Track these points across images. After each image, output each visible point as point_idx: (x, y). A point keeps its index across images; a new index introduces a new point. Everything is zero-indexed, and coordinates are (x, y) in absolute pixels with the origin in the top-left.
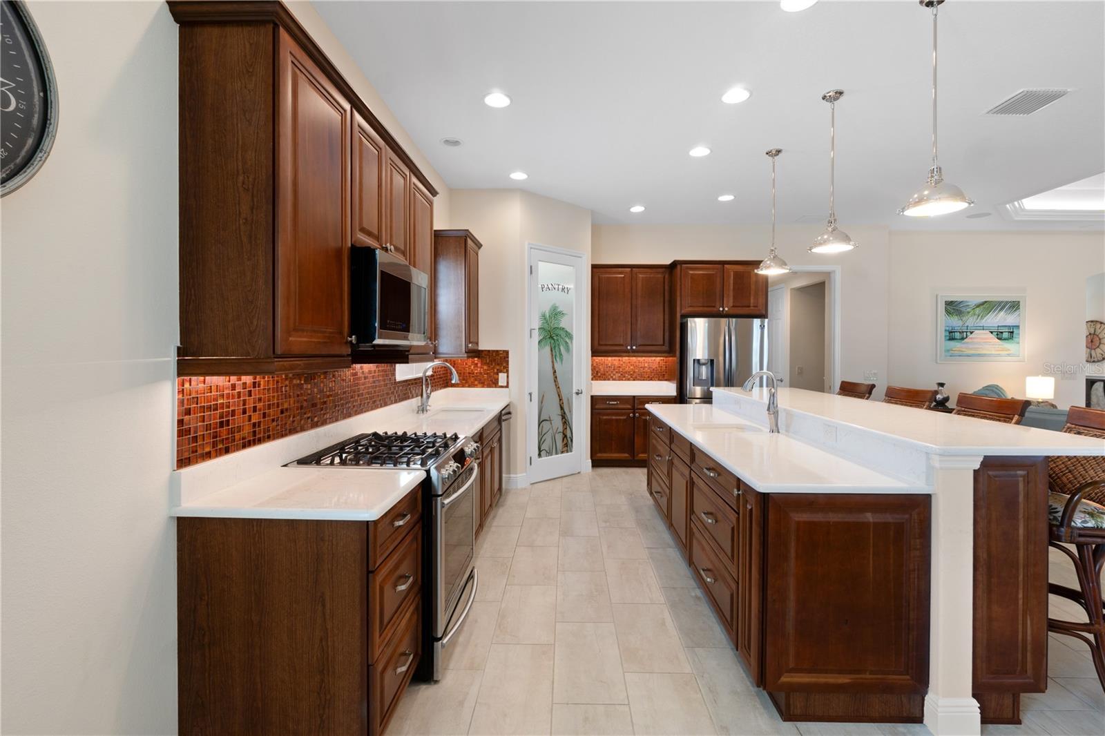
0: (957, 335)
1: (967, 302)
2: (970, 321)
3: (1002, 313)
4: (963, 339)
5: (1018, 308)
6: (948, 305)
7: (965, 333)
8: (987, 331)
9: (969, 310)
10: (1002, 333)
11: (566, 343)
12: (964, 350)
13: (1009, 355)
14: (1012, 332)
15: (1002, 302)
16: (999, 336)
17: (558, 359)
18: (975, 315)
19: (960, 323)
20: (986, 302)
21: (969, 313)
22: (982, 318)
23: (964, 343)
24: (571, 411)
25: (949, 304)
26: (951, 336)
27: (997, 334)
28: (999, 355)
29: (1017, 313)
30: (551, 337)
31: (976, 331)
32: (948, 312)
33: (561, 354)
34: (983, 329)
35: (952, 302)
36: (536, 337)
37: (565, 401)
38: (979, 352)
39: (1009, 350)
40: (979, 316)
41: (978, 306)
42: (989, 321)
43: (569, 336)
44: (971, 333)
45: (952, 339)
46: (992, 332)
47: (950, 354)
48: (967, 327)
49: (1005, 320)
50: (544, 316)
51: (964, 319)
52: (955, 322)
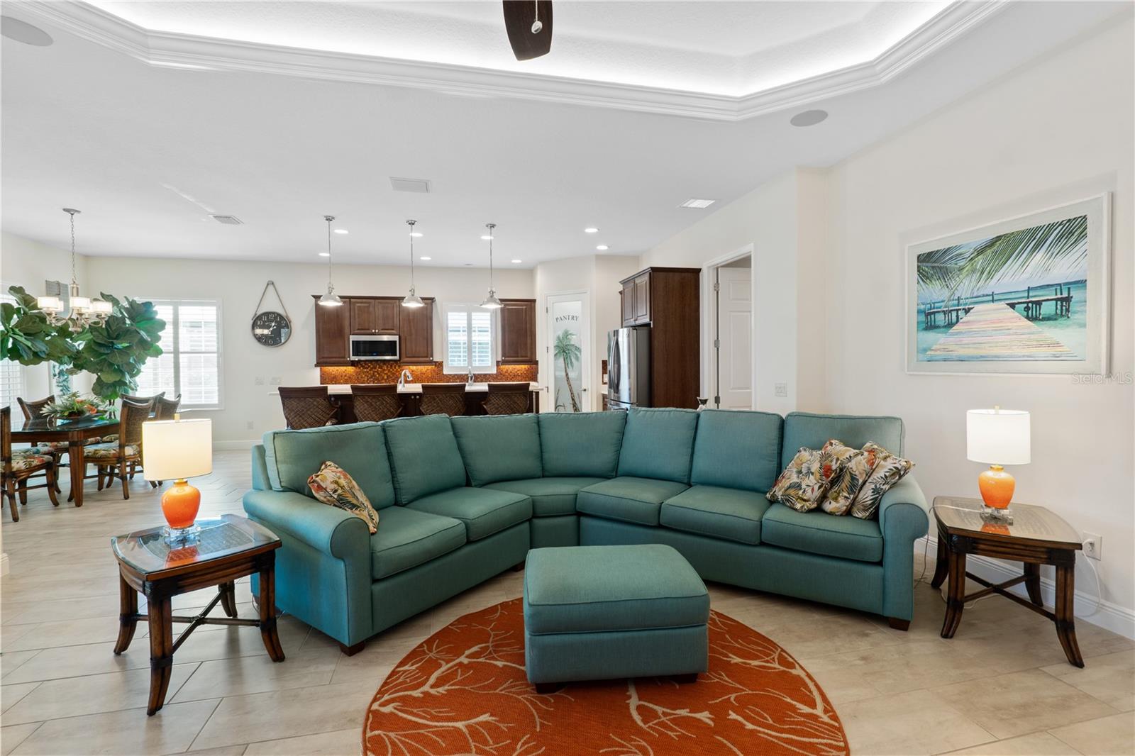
0: (940, 319)
1: (957, 248)
2: (965, 286)
3: (1039, 256)
4: (950, 325)
5: (1083, 235)
6: (923, 261)
7: (954, 314)
8: (1002, 305)
9: (961, 263)
10: (1039, 303)
11: (576, 354)
12: (951, 348)
13: (1056, 358)
14: (1068, 300)
15: (1038, 229)
16: (1032, 311)
17: (569, 365)
18: (974, 271)
19: (945, 294)
20: (999, 238)
21: (961, 269)
22: (990, 276)
23: (953, 334)
24: (580, 402)
25: (925, 259)
26: (929, 320)
27: (1027, 309)
28: (1030, 358)
29: (1081, 247)
30: (564, 351)
31: (977, 308)
32: (923, 276)
33: (571, 362)
34: (993, 301)
35: (930, 254)
36: (552, 351)
37: (576, 395)
38: (983, 352)
39: (1058, 344)
40: (982, 273)
41: (981, 251)
42: (1006, 280)
43: (578, 349)
44: (967, 311)
45: (930, 326)
46: (1012, 306)
47: (926, 356)
48: (959, 299)
49: (1047, 270)
50: (559, 338)
51: (953, 283)
52: (937, 292)
